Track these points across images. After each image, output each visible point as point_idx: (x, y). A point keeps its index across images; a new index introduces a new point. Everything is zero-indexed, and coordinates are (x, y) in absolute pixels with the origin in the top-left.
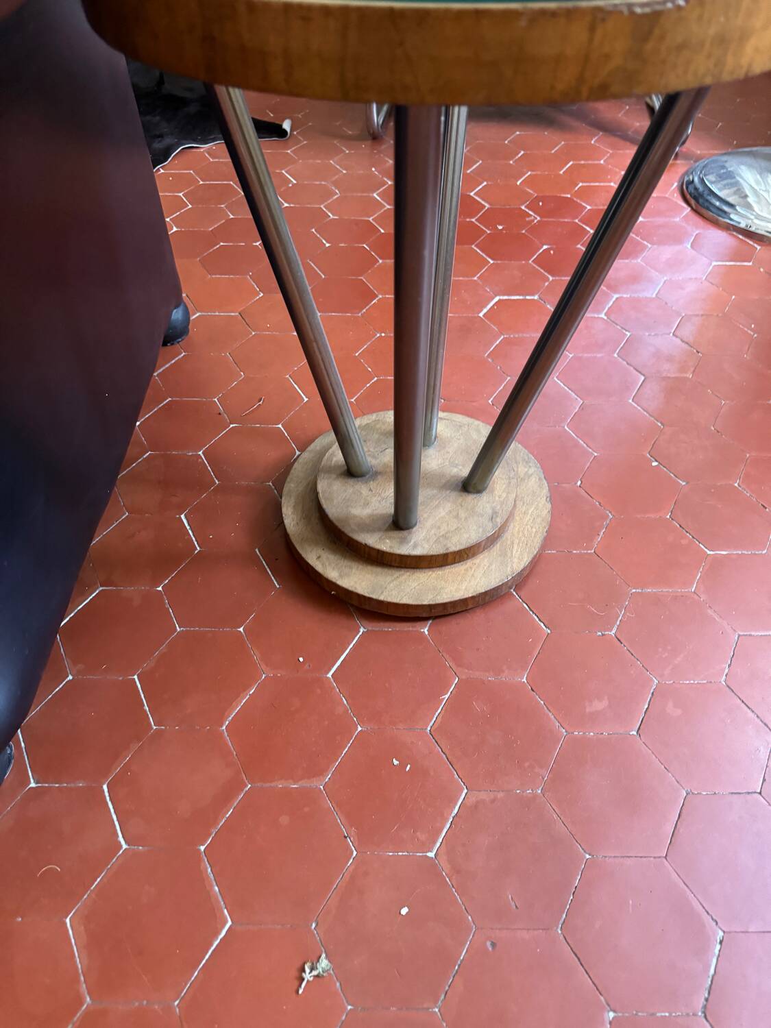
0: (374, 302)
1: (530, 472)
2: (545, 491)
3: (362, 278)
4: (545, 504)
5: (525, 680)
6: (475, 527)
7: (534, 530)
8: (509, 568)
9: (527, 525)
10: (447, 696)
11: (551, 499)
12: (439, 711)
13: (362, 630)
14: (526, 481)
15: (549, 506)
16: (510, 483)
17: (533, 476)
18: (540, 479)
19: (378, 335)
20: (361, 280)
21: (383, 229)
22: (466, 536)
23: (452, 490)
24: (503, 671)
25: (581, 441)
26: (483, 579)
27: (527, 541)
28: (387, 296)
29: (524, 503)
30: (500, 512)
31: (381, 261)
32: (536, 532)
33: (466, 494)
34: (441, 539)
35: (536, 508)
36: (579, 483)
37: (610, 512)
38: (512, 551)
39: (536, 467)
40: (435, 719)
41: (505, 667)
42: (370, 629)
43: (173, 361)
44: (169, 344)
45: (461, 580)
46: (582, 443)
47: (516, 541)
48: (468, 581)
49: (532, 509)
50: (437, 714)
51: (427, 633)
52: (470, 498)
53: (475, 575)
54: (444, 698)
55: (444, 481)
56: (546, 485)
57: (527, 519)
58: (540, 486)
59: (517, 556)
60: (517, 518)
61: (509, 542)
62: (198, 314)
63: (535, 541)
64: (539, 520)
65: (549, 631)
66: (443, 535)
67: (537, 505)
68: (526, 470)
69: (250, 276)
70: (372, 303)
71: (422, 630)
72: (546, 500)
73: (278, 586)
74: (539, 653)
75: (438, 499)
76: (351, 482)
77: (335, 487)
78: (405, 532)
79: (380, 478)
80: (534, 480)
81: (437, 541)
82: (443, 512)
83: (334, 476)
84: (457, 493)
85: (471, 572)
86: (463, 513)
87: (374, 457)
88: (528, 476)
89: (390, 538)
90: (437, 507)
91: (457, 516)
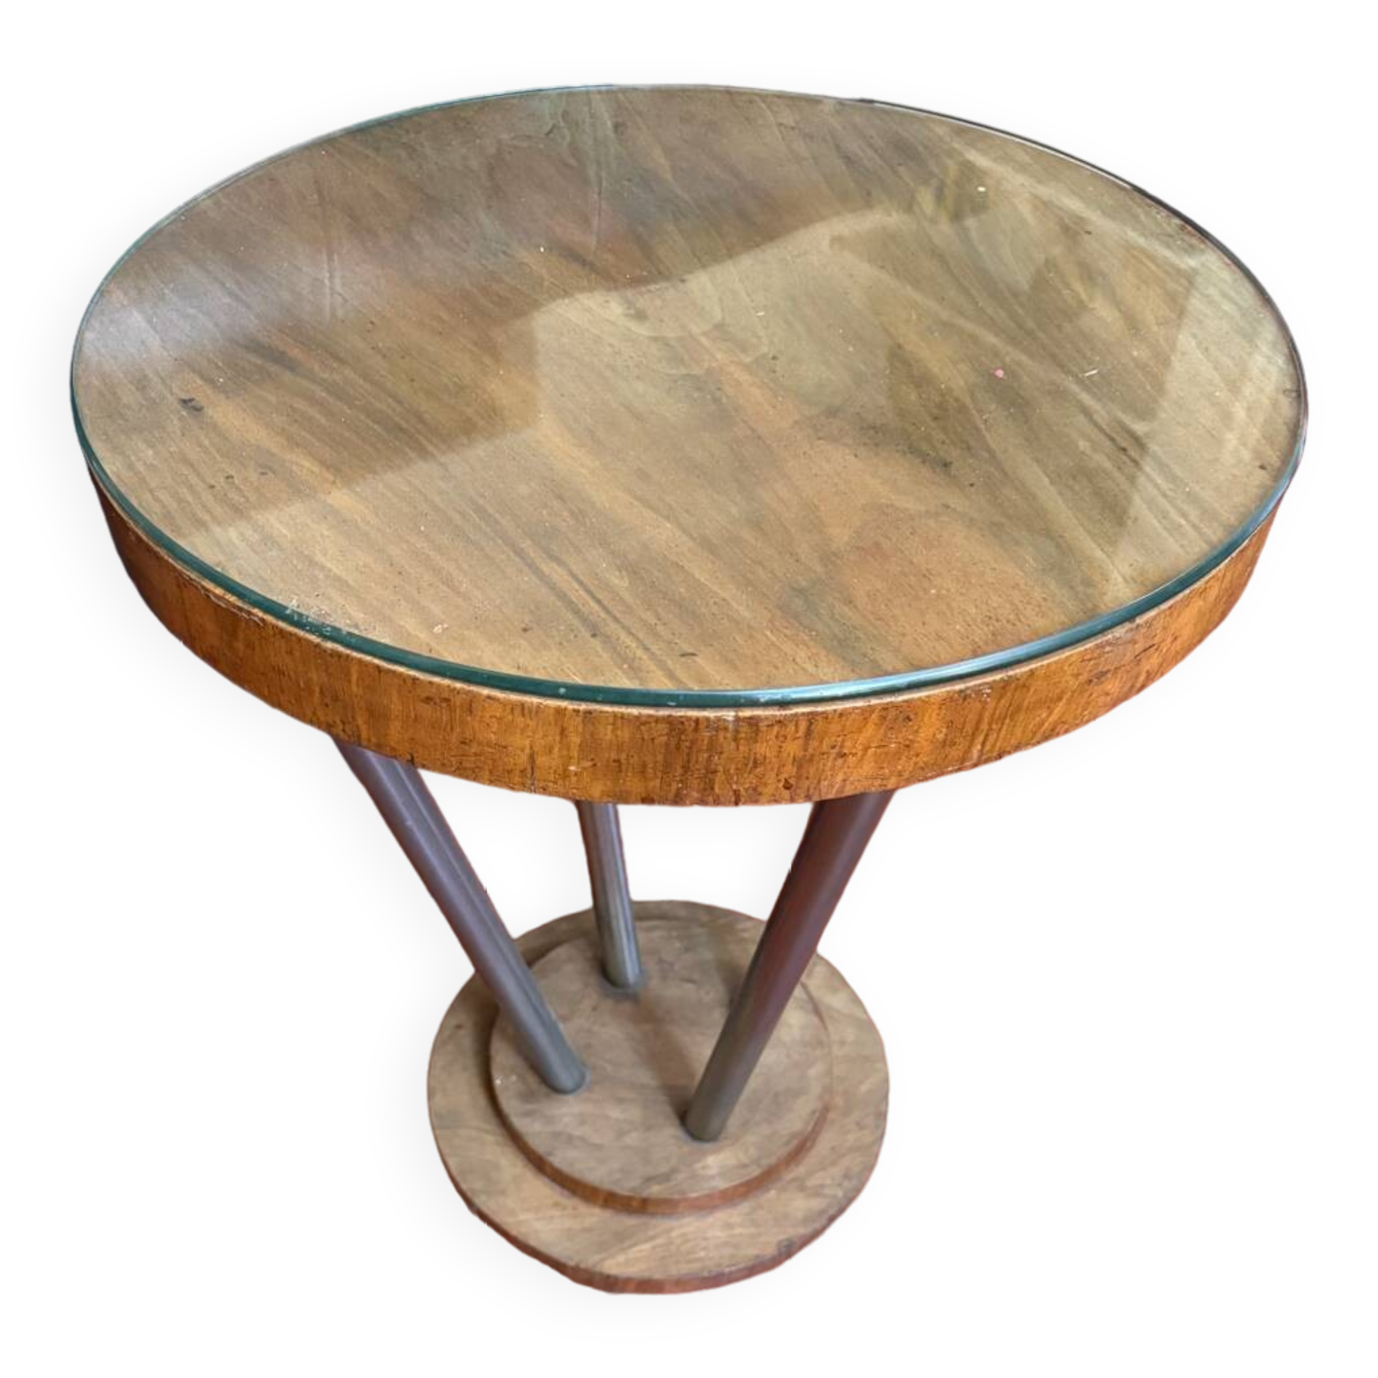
1: (827, 1191)
4: (771, 1244)
6: (615, 1167)
7: (702, 1254)
8: (599, 1257)
9: (704, 1239)
14: (803, 1194)
15: (772, 1252)
17: (824, 1199)
22: (591, 1164)
26: (554, 1234)
27: (671, 1256)
29: (748, 1214)
30: (674, 1183)
32: (701, 1258)
33: (677, 1122)
34: (564, 1137)
35: (751, 1236)
38: (635, 1245)
45: (533, 1207)
47: (660, 1241)
48: (538, 1216)
52: (671, 1130)
53: (554, 1220)
57: (719, 1234)
58: (807, 1221)
59: (630, 1256)
60: (710, 1219)
61: (651, 1233)
64: (729, 1250)
66: (571, 1136)
67: (760, 1234)
68: (829, 1182)
72: (783, 1242)
75: (639, 1094)
76: (594, 979)
77: (569, 968)
78: (544, 1089)
79: (627, 1007)
80: (816, 1204)
81: (556, 1135)
82: (615, 1113)
83: (589, 954)
84: (668, 1109)
85: (556, 1213)
86: (633, 1139)
87: (664, 977)
88: (817, 1192)
89: (522, 1078)
90: (621, 1101)
91: (621, 1134)
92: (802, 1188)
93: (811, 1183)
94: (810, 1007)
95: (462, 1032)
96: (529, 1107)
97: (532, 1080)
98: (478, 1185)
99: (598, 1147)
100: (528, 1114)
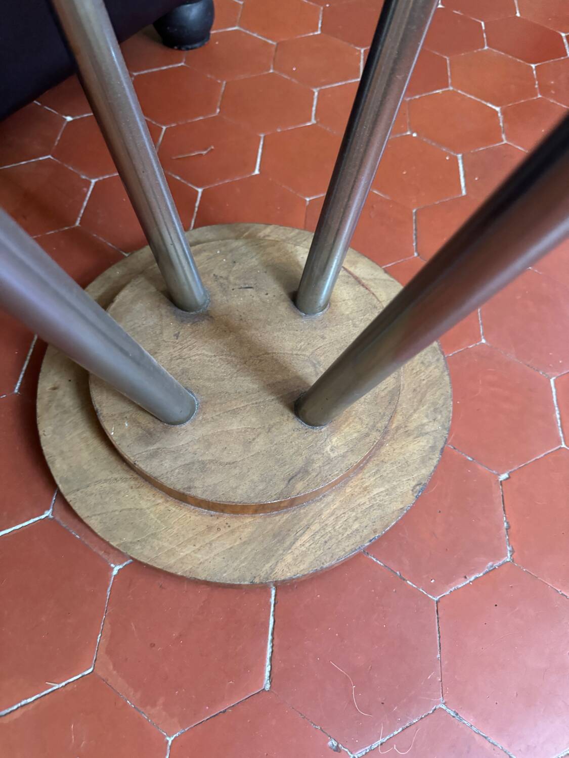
0: (437, 91)
1: (428, 428)
2: (424, 471)
3: (447, 58)
4: (407, 493)
5: (170, 740)
6: (255, 478)
7: (356, 526)
8: (268, 566)
9: (353, 510)
10: (56, 687)
11: (422, 490)
12: (29, 700)
13: (48, 513)
14: (411, 438)
15: (410, 499)
16: (367, 435)
17: (428, 436)
18: (433, 448)
19: (409, 133)
20: (446, 59)
21: (520, 13)
22: (233, 483)
23: (278, 398)
24: (154, 705)
25: (557, 412)
26: (219, 559)
27: (331, 538)
28: (459, 91)
29: (376, 473)
30: (314, 474)
31: (486, 48)
32: (357, 530)
33: (292, 415)
34: (196, 466)
35: (388, 492)
36: (504, 476)
37: (512, 552)
38: (296, 539)
39: (443, 426)
40: (15, 707)
41: (161, 700)
42: (58, 518)
43: (165, 68)
44: (176, 48)
45: (189, 540)
46: (558, 416)
47: (315, 527)
48: (197, 547)
49: (382, 489)
50: (23, 703)
51: (115, 572)
52: (290, 425)
53: (214, 545)
54: (53, 686)
55: (279, 377)
56: (435, 462)
57: (362, 500)
58: (423, 461)
59: (297, 552)
60: (348, 490)
61: (304, 522)
62: (236, 28)
63: (344, 544)
64: (376, 513)
65: (268, 687)
66: (203, 462)
67: (394, 488)
68: (425, 421)
69: (325, 8)
70: (435, 92)
71: (112, 565)
72: (414, 487)
73: (16, 391)
74: (224, 712)
75: (248, 401)
76: (165, 309)
77: (139, 306)
78: (160, 425)
79: (204, 325)
80: (423, 443)
81: (188, 467)
82: (235, 425)
83: (153, 289)
84: (280, 407)
85: (212, 536)
86: (260, 444)
87: (225, 291)
88: (420, 432)
89: (133, 421)
90: (235, 412)
91: (248, 444)
92: (408, 434)
93: (412, 426)
94: (352, 280)
95: (60, 393)
96: (152, 448)
97: (144, 420)
98: (128, 538)
99: (233, 463)
100: (154, 455)
